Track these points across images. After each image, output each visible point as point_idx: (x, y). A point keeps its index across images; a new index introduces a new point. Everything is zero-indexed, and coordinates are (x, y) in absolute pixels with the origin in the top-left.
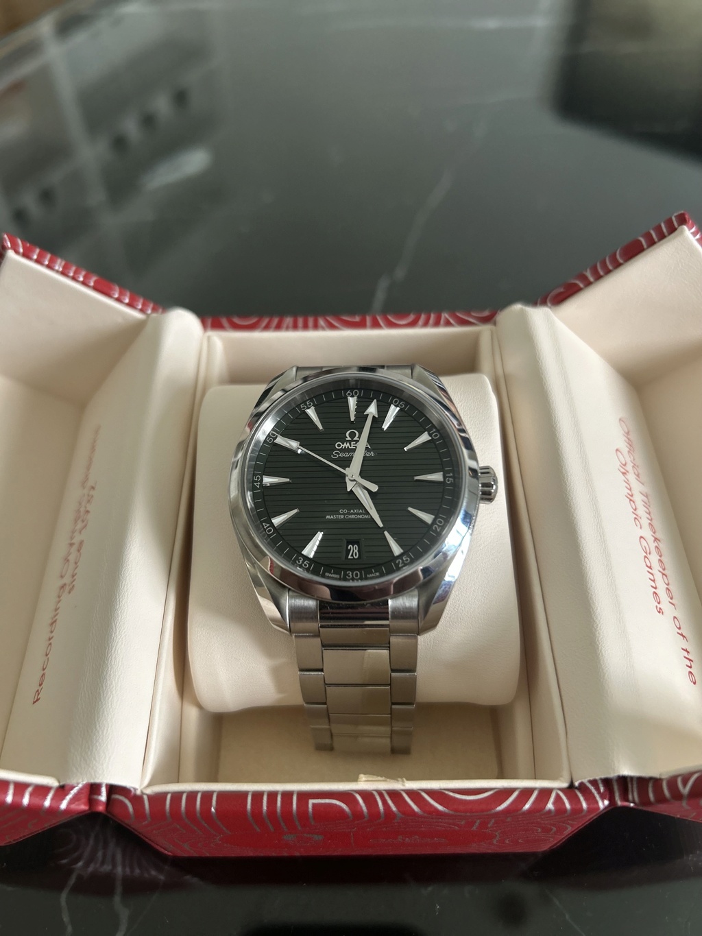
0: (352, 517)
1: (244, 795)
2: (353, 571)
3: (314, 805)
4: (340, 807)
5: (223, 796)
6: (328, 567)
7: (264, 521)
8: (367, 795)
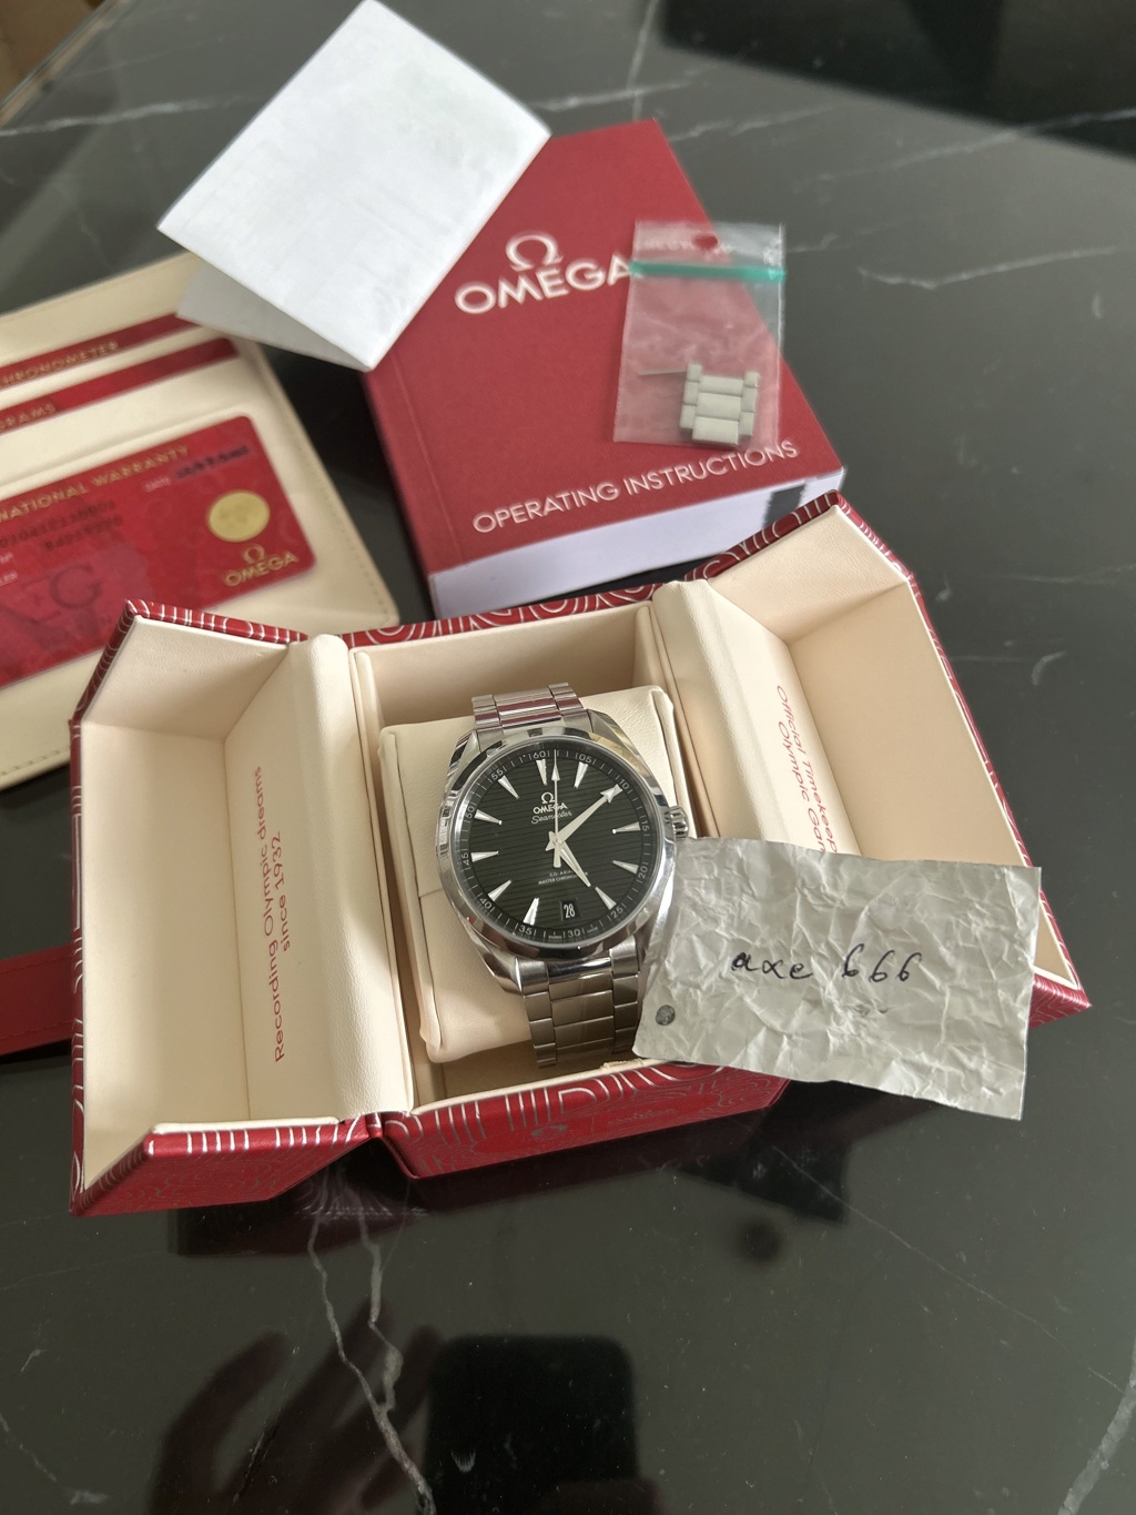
0: (563, 878)
1: (502, 1099)
2: (573, 929)
3: (563, 1096)
4: (582, 1092)
5: (482, 1103)
6: (550, 930)
7: (481, 897)
8: (606, 1079)
